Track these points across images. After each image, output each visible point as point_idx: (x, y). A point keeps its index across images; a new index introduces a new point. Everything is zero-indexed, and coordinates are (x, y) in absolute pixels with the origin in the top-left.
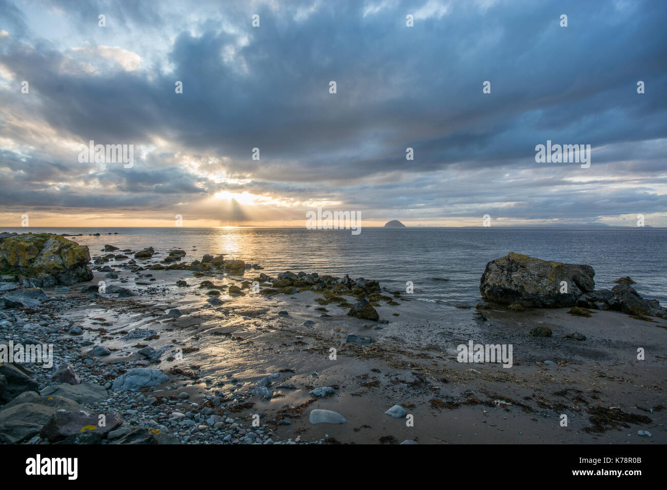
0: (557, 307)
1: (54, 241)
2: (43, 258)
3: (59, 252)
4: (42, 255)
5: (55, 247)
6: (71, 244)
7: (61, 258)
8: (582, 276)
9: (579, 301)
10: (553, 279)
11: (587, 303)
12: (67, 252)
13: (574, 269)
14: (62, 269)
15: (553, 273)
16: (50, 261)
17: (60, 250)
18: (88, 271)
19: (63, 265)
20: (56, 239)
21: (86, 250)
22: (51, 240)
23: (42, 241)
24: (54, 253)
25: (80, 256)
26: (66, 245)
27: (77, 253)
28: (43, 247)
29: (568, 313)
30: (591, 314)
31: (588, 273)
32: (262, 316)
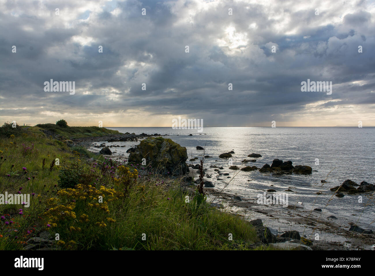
1: (167, 143)
2: (161, 155)
3: (169, 151)
4: (160, 153)
5: (167, 147)
6: (176, 146)
7: (171, 156)
12: (174, 152)
14: (171, 164)
16: (165, 157)
17: (170, 149)
18: (186, 167)
19: (172, 161)
20: (167, 142)
21: (185, 151)
22: (165, 142)
23: (160, 143)
24: (167, 152)
25: (181, 155)
26: (173, 146)
27: (180, 153)
28: (161, 147)
32: (299, 209)
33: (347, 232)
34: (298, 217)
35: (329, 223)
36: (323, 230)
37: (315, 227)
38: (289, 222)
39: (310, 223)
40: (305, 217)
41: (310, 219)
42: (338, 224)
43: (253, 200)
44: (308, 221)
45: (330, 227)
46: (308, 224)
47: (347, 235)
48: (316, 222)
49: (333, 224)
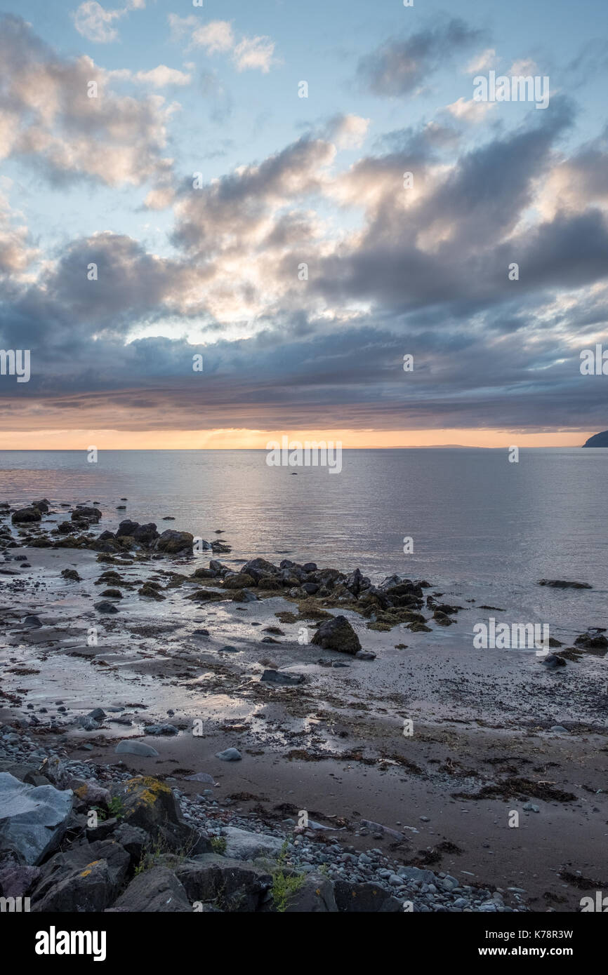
32: (163, 635)
33: (257, 687)
34: (160, 658)
35: (222, 666)
36: (209, 687)
37: (191, 681)
38: (140, 676)
39: (183, 671)
40: (173, 657)
41: (186, 659)
42: (239, 664)
43: (70, 619)
44: (180, 666)
45: (223, 678)
46: (179, 676)
47: (258, 695)
48: (196, 668)
49: (230, 667)
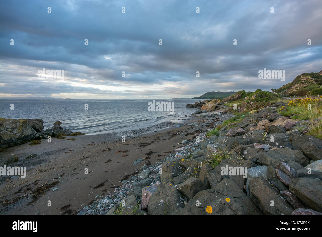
0: (24, 143)
8: (37, 124)
9: (36, 137)
10: (21, 129)
11: (40, 137)
13: (33, 122)
15: (21, 126)
29: (30, 145)
30: (41, 142)
31: (40, 123)
